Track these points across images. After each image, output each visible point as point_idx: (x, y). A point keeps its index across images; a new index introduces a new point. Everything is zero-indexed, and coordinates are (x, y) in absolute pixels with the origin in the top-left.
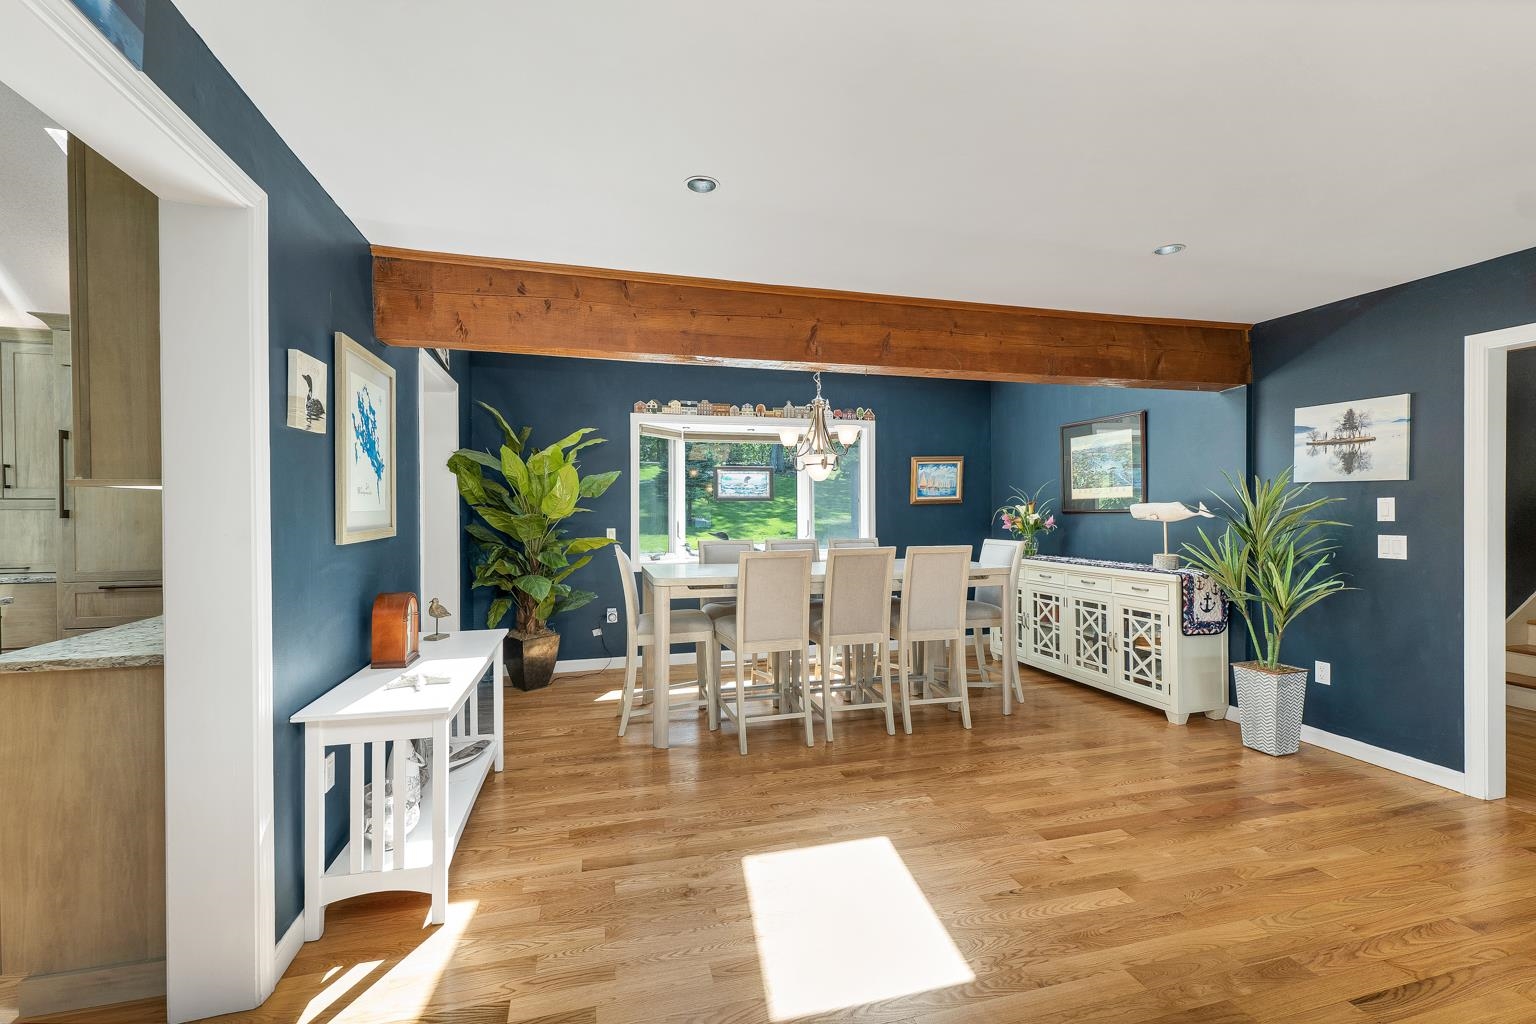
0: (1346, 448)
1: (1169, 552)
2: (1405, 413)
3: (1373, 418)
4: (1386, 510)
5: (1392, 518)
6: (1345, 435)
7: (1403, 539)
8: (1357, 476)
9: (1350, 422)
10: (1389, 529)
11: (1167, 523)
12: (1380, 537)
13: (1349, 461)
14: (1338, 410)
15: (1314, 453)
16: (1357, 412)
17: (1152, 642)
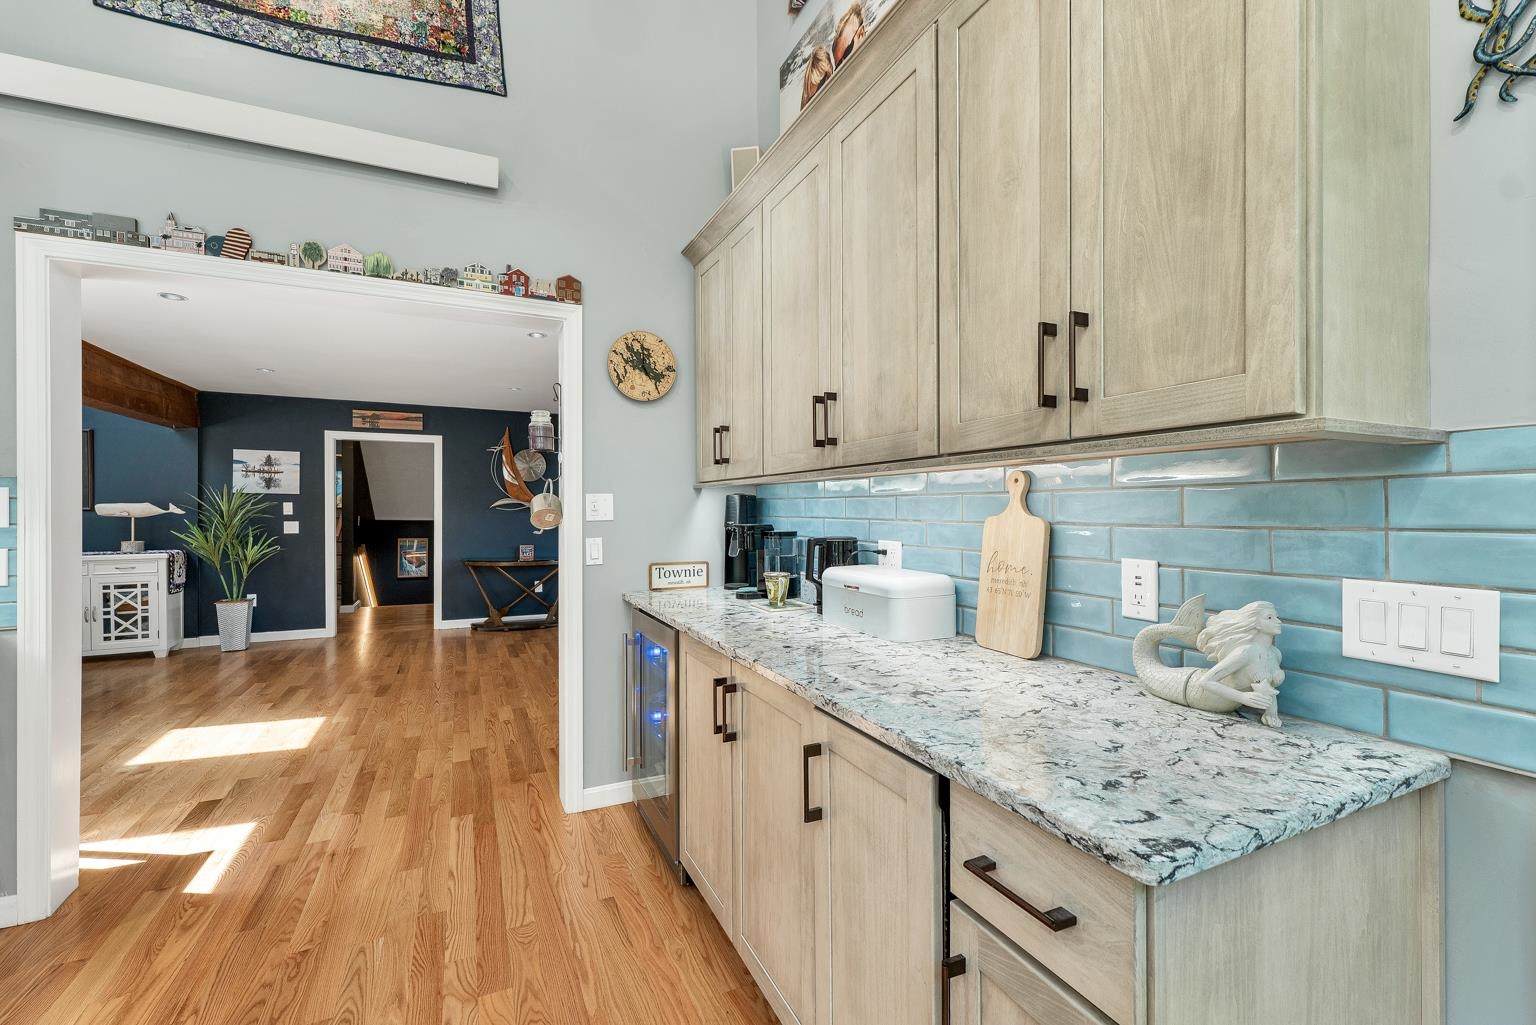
0: (266, 475)
1: (136, 540)
2: (298, 461)
3: (282, 461)
4: (288, 508)
5: (291, 513)
6: (266, 468)
7: (297, 523)
8: (273, 491)
9: (269, 461)
10: (289, 518)
11: (135, 519)
12: (285, 523)
13: (269, 483)
14: (262, 454)
15: (247, 476)
16: (273, 457)
17: (139, 607)
